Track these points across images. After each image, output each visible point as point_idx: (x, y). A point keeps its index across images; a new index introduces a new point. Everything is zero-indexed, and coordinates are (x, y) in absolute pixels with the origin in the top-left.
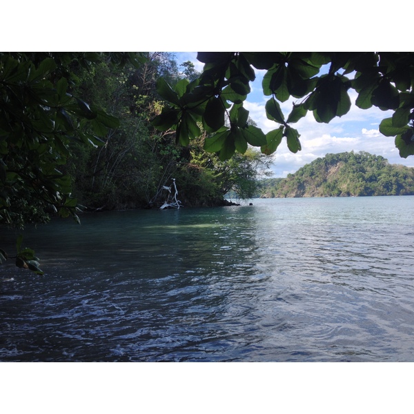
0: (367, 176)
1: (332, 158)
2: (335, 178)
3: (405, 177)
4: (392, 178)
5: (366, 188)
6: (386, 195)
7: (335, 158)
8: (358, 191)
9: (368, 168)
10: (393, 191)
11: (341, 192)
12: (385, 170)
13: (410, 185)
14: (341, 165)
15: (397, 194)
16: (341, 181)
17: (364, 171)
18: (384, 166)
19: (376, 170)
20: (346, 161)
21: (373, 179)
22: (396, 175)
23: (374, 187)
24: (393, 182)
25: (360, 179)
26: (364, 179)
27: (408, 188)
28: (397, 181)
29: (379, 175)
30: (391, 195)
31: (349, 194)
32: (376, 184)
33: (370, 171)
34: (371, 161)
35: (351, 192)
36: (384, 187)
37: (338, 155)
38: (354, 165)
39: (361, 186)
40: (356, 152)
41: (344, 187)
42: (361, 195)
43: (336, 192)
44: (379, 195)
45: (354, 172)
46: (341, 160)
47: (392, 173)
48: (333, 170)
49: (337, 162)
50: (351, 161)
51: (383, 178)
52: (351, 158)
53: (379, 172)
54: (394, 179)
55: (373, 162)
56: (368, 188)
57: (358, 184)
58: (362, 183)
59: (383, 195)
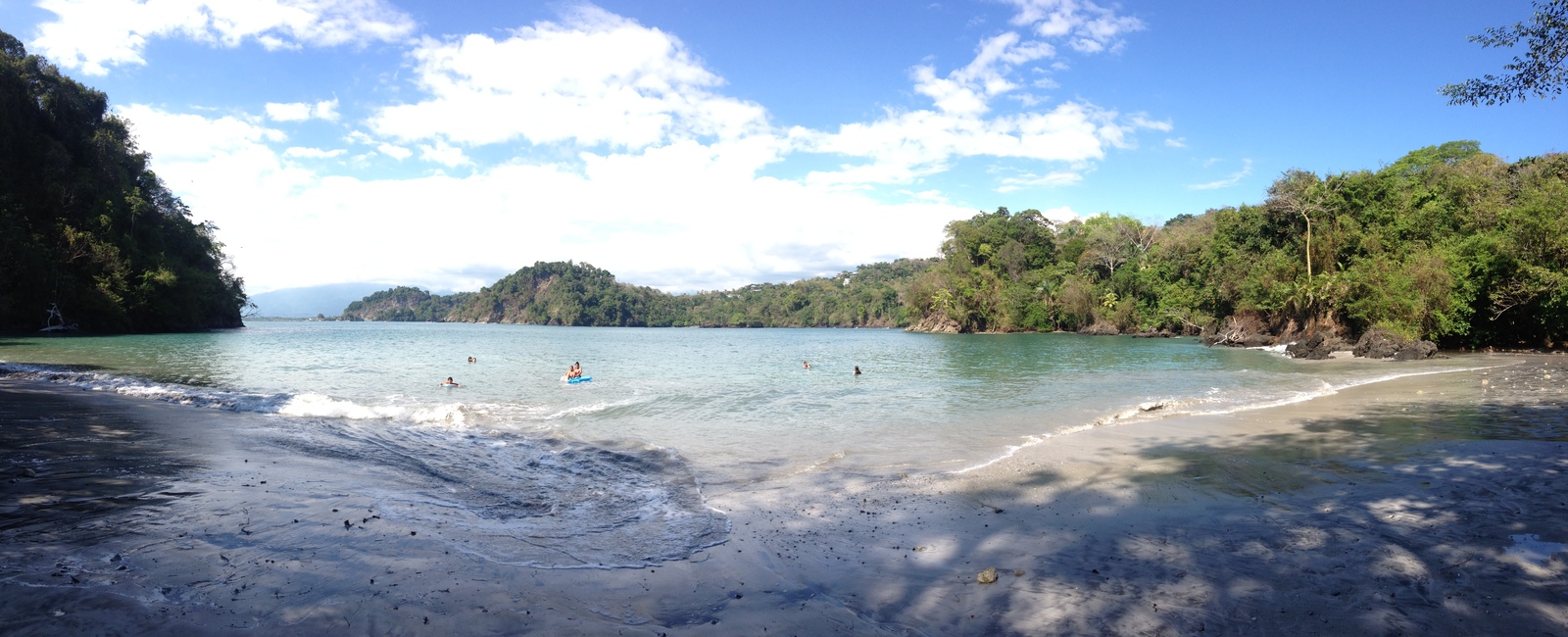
0: (585, 297)
1: (544, 268)
2: (546, 299)
3: (635, 302)
4: (617, 302)
5: (583, 315)
6: (608, 325)
7: (547, 269)
8: (571, 319)
9: (589, 287)
10: (618, 321)
11: (549, 318)
12: (609, 291)
13: (640, 313)
14: (554, 279)
15: (622, 325)
16: (552, 303)
17: (582, 290)
18: (609, 285)
19: (598, 290)
20: (561, 275)
21: (593, 302)
22: (624, 297)
23: (594, 314)
24: (617, 308)
25: (577, 302)
26: (581, 301)
27: (636, 316)
28: (623, 307)
29: (602, 297)
30: (614, 326)
31: (560, 322)
32: (595, 310)
33: (591, 290)
34: (594, 277)
35: (564, 320)
36: (606, 314)
37: (551, 264)
38: (570, 281)
39: (576, 311)
40: (576, 263)
41: (555, 311)
42: (576, 324)
43: (544, 318)
44: (599, 325)
45: (569, 291)
46: (554, 272)
47: (618, 296)
48: (543, 285)
49: (550, 274)
50: (568, 275)
51: (606, 302)
52: (568, 271)
53: (602, 292)
54: (618, 304)
55: (596, 279)
56: (587, 315)
57: (573, 309)
58: (577, 307)
59: (604, 326)
